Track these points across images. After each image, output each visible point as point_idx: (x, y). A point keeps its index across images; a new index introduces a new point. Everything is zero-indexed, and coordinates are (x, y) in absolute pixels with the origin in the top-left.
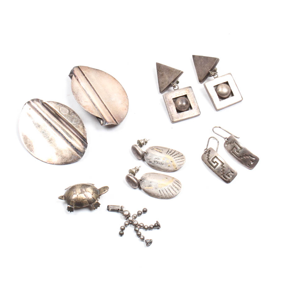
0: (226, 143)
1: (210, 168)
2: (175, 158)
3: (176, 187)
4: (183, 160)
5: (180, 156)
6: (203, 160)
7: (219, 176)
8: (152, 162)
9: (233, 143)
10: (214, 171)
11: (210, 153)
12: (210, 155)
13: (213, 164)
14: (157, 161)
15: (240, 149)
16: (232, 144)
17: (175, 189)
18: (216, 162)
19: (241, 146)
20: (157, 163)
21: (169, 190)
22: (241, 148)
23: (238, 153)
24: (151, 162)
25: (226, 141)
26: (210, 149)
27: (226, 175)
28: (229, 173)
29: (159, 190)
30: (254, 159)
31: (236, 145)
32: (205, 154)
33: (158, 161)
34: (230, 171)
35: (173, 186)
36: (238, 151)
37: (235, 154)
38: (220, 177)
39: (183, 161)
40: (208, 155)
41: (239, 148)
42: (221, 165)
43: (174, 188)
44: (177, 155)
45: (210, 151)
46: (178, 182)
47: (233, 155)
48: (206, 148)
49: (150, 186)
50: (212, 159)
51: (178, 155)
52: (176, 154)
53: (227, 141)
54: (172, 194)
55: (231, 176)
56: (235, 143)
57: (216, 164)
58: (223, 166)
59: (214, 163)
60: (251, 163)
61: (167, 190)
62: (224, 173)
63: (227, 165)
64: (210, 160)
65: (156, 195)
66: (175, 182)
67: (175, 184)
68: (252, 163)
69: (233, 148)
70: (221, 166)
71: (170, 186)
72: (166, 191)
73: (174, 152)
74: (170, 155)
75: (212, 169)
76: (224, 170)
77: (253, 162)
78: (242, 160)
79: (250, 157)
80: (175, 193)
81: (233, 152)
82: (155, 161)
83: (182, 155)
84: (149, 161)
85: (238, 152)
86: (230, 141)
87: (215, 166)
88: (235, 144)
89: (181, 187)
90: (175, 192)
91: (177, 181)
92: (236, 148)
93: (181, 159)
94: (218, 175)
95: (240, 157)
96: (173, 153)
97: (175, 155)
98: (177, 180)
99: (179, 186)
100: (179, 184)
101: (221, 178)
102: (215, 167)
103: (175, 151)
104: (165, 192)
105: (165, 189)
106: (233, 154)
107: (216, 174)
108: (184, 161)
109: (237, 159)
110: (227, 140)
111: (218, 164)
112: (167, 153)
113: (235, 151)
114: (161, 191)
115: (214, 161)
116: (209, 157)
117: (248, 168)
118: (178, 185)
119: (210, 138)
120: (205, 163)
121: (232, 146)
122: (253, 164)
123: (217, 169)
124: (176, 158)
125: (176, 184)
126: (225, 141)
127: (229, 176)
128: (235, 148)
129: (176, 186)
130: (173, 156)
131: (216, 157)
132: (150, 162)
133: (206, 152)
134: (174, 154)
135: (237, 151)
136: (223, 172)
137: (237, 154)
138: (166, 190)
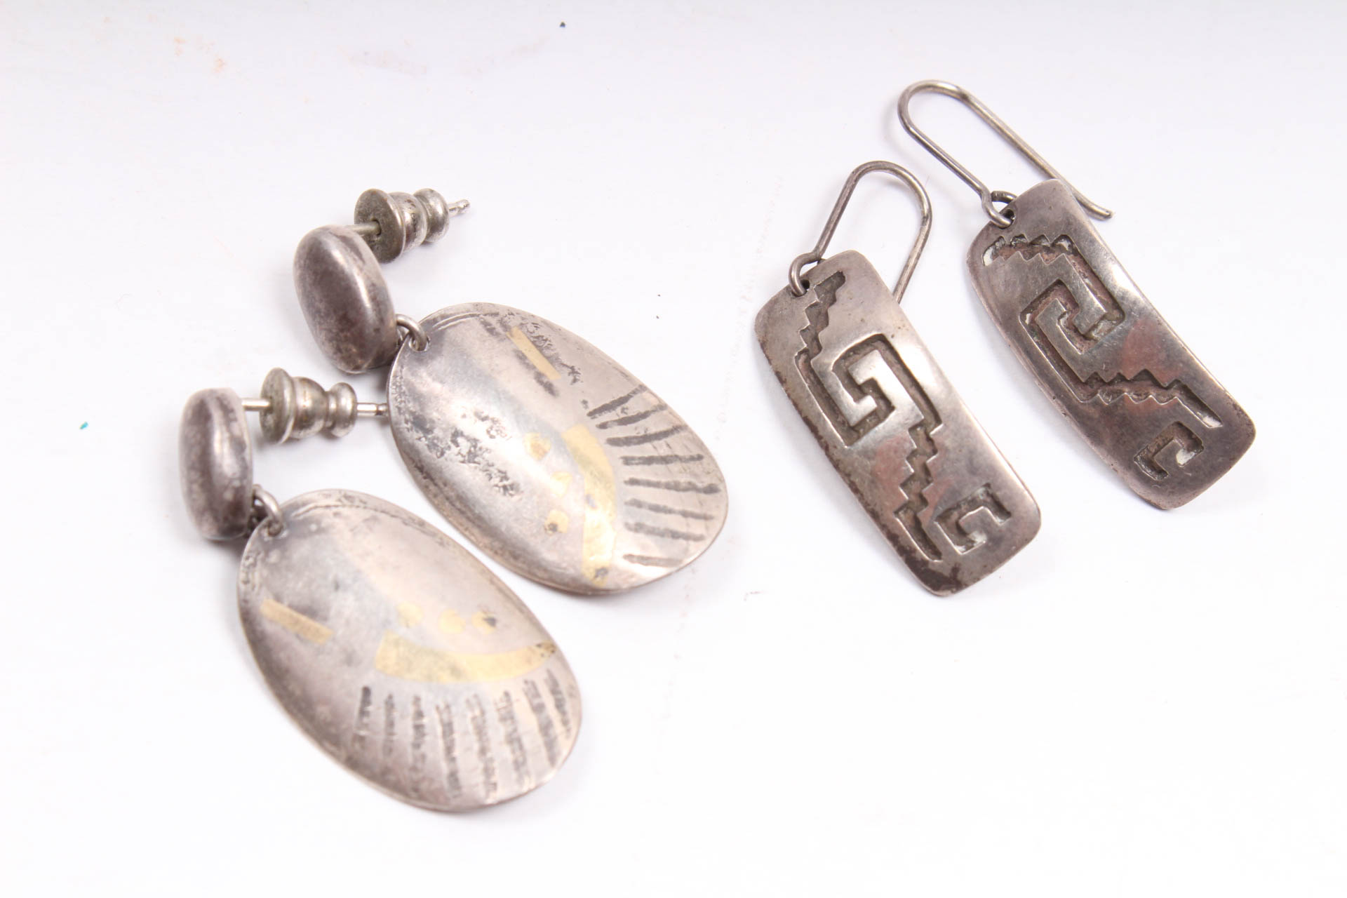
0: (992, 236)
1: (813, 427)
2: (633, 482)
3: (514, 740)
4: (697, 528)
5: (691, 487)
6: (763, 345)
7: (875, 515)
8: (437, 432)
9: (1054, 247)
10: (836, 465)
11: (834, 300)
12: (834, 313)
13: (846, 398)
14: (474, 442)
15: (1104, 317)
16: (1041, 257)
17: (502, 753)
18: (873, 387)
19: (1116, 292)
20: (471, 457)
21: (448, 728)
22: (1115, 303)
23: (1077, 349)
24: (427, 431)
25: (993, 226)
26: (842, 266)
27: (943, 518)
28: (973, 503)
29: (367, 691)
30: (1210, 423)
31: (1076, 269)
32: (797, 295)
33: (485, 442)
34: (980, 491)
35: (492, 717)
36: (1084, 328)
37: (1047, 345)
38: (883, 527)
39: (687, 537)
40: (820, 317)
41: (1095, 303)
42: (911, 422)
43: (497, 733)
44: (675, 467)
45: (840, 278)
46: (559, 705)
47: (1028, 352)
48: (810, 249)
49: (311, 611)
50: (845, 357)
51: (677, 473)
52: (665, 460)
53: (1004, 227)
54: (453, 776)
55: (980, 539)
56: (1075, 253)
57: (869, 403)
58: (929, 439)
59: (859, 390)
60: (1173, 452)
61: (432, 721)
62: (924, 501)
63: (965, 432)
64: (830, 359)
65: (322, 711)
66: (532, 691)
67: (522, 709)
68: (1182, 458)
69: (1046, 294)
70: (912, 429)
71: (476, 701)
72: (418, 728)
73: (665, 434)
74: (614, 442)
75: (826, 446)
76: (926, 470)
77: (1194, 443)
78: (1107, 412)
79: (1178, 397)
80: (480, 779)
81: (1034, 329)
82: (456, 434)
83: (711, 490)
84: (411, 406)
85: (1086, 337)
86: (1024, 229)
87: (862, 422)
88: (1070, 260)
89: (552, 760)
90: (488, 771)
91: (555, 691)
92: (1074, 302)
93: (685, 514)
94: (866, 505)
95: (1094, 381)
96: (646, 438)
97: (649, 461)
98: (563, 686)
99: (550, 744)
100: (558, 728)
101: (893, 538)
102: (854, 430)
103: (678, 428)
104: (405, 730)
105: (417, 700)
106: (1034, 341)
107: (855, 489)
108: (698, 539)
109: (1058, 393)
110: (1008, 214)
111: (890, 407)
112: (592, 414)
113: (1060, 326)
114: (378, 699)
115: (862, 377)
116: (823, 335)
117: (1141, 489)
118: (546, 728)
119: (860, 173)
120: (782, 381)
121: (1041, 271)
122: (1191, 465)
123: (866, 453)
124: (649, 484)
125: (538, 709)
126: (985, 221)
127: (961, 533)
128: (1059, 300)
129: (528, 722)
130: (627, 461)
131: (881, 342)
132: (420, 423)
133: (806, 284)
134: (647, 450)
135: (1074, 329)
136: (915, 486)
137: (1074, 358)
138: (420, 714)
